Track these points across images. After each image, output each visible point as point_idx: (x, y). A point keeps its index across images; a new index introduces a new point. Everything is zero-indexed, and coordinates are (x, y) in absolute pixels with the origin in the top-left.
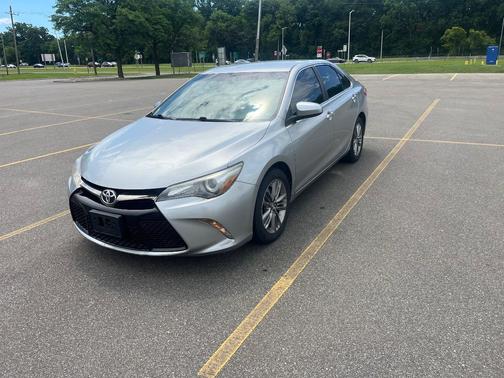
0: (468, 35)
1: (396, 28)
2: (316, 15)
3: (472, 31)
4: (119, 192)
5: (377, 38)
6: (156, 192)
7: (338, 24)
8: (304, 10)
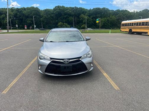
0: (64, 24)
1: (45, 22)
2: (21, 16)
3: (64, 23)
4: (69, 59)
5: (41, 24)
6: (80, 57)
7: (28, 19)
8: (16, 14)
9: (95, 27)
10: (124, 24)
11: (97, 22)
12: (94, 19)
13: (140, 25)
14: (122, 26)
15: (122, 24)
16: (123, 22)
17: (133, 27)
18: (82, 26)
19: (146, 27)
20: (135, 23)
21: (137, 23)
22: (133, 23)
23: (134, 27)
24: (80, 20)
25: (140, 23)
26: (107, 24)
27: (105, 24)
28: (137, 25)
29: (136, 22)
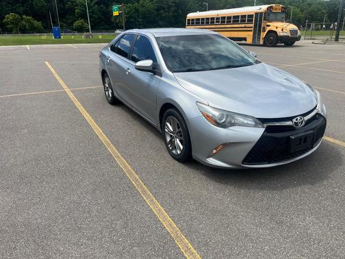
0: (22, 19)
3: (24, 17)
4: (304, 116)
9: (106, 26)
10: (193, 20)
11: (116, 13)
12: (102, 6)
13: (229, 22)
14: (189, 23)
15: (189, 20)
16: (191, 16)
17: (213, 26)
18: (77, 23)
19: (243, 25)
20: (218, 19)
21: (223, 18)
22: (213, 19)
23: (216, 26)
24: (67, 6)
25: (229, 18)
26: (135, 19)
27: (132, 20)
28: (223, 22)
29: (220, 16)
